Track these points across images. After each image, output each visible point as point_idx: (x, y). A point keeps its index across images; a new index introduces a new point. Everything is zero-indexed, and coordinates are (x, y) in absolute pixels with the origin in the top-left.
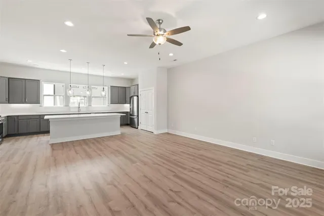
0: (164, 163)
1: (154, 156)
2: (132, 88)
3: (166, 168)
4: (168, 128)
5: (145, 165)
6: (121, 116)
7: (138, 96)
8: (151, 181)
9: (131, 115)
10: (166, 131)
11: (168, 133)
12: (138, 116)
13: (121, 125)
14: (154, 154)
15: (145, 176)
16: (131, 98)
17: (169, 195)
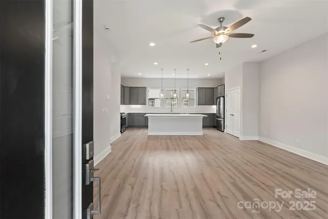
0: (229, 169)
1: (223, 161)
2: (219, 88)
3: (228, 174)
4: (259, 135)
5: (208, 165)
6: (204, 117)
7: (224, 97)
8: (205, 180)
9: (217, 117)
10: (256, 138)
11: (259, 142)
12: (224, 118)
13: (204, 127)
14: (224, 159)
15: (202, 175)
16: (217, 99)
17: (214, 196)
